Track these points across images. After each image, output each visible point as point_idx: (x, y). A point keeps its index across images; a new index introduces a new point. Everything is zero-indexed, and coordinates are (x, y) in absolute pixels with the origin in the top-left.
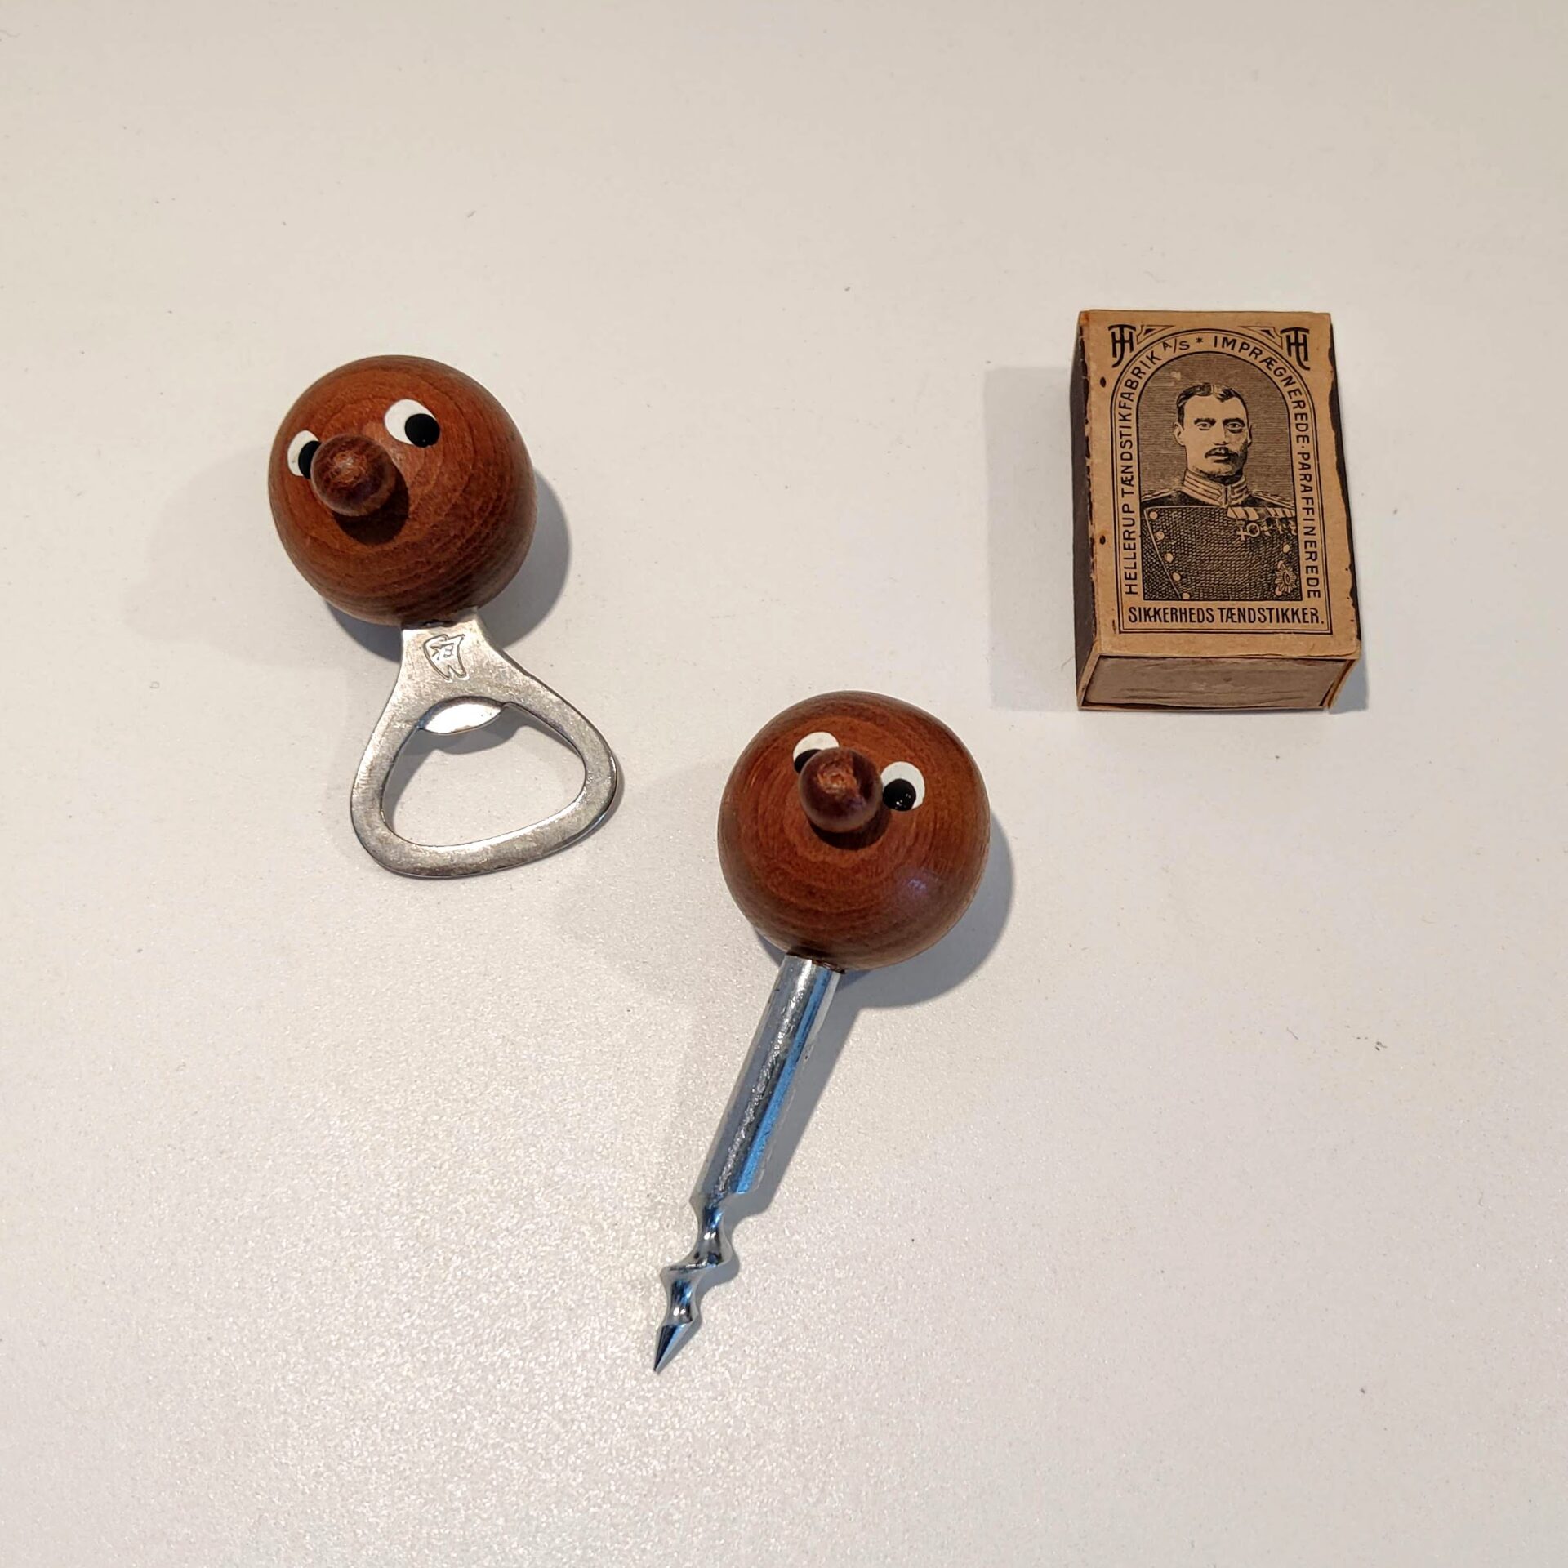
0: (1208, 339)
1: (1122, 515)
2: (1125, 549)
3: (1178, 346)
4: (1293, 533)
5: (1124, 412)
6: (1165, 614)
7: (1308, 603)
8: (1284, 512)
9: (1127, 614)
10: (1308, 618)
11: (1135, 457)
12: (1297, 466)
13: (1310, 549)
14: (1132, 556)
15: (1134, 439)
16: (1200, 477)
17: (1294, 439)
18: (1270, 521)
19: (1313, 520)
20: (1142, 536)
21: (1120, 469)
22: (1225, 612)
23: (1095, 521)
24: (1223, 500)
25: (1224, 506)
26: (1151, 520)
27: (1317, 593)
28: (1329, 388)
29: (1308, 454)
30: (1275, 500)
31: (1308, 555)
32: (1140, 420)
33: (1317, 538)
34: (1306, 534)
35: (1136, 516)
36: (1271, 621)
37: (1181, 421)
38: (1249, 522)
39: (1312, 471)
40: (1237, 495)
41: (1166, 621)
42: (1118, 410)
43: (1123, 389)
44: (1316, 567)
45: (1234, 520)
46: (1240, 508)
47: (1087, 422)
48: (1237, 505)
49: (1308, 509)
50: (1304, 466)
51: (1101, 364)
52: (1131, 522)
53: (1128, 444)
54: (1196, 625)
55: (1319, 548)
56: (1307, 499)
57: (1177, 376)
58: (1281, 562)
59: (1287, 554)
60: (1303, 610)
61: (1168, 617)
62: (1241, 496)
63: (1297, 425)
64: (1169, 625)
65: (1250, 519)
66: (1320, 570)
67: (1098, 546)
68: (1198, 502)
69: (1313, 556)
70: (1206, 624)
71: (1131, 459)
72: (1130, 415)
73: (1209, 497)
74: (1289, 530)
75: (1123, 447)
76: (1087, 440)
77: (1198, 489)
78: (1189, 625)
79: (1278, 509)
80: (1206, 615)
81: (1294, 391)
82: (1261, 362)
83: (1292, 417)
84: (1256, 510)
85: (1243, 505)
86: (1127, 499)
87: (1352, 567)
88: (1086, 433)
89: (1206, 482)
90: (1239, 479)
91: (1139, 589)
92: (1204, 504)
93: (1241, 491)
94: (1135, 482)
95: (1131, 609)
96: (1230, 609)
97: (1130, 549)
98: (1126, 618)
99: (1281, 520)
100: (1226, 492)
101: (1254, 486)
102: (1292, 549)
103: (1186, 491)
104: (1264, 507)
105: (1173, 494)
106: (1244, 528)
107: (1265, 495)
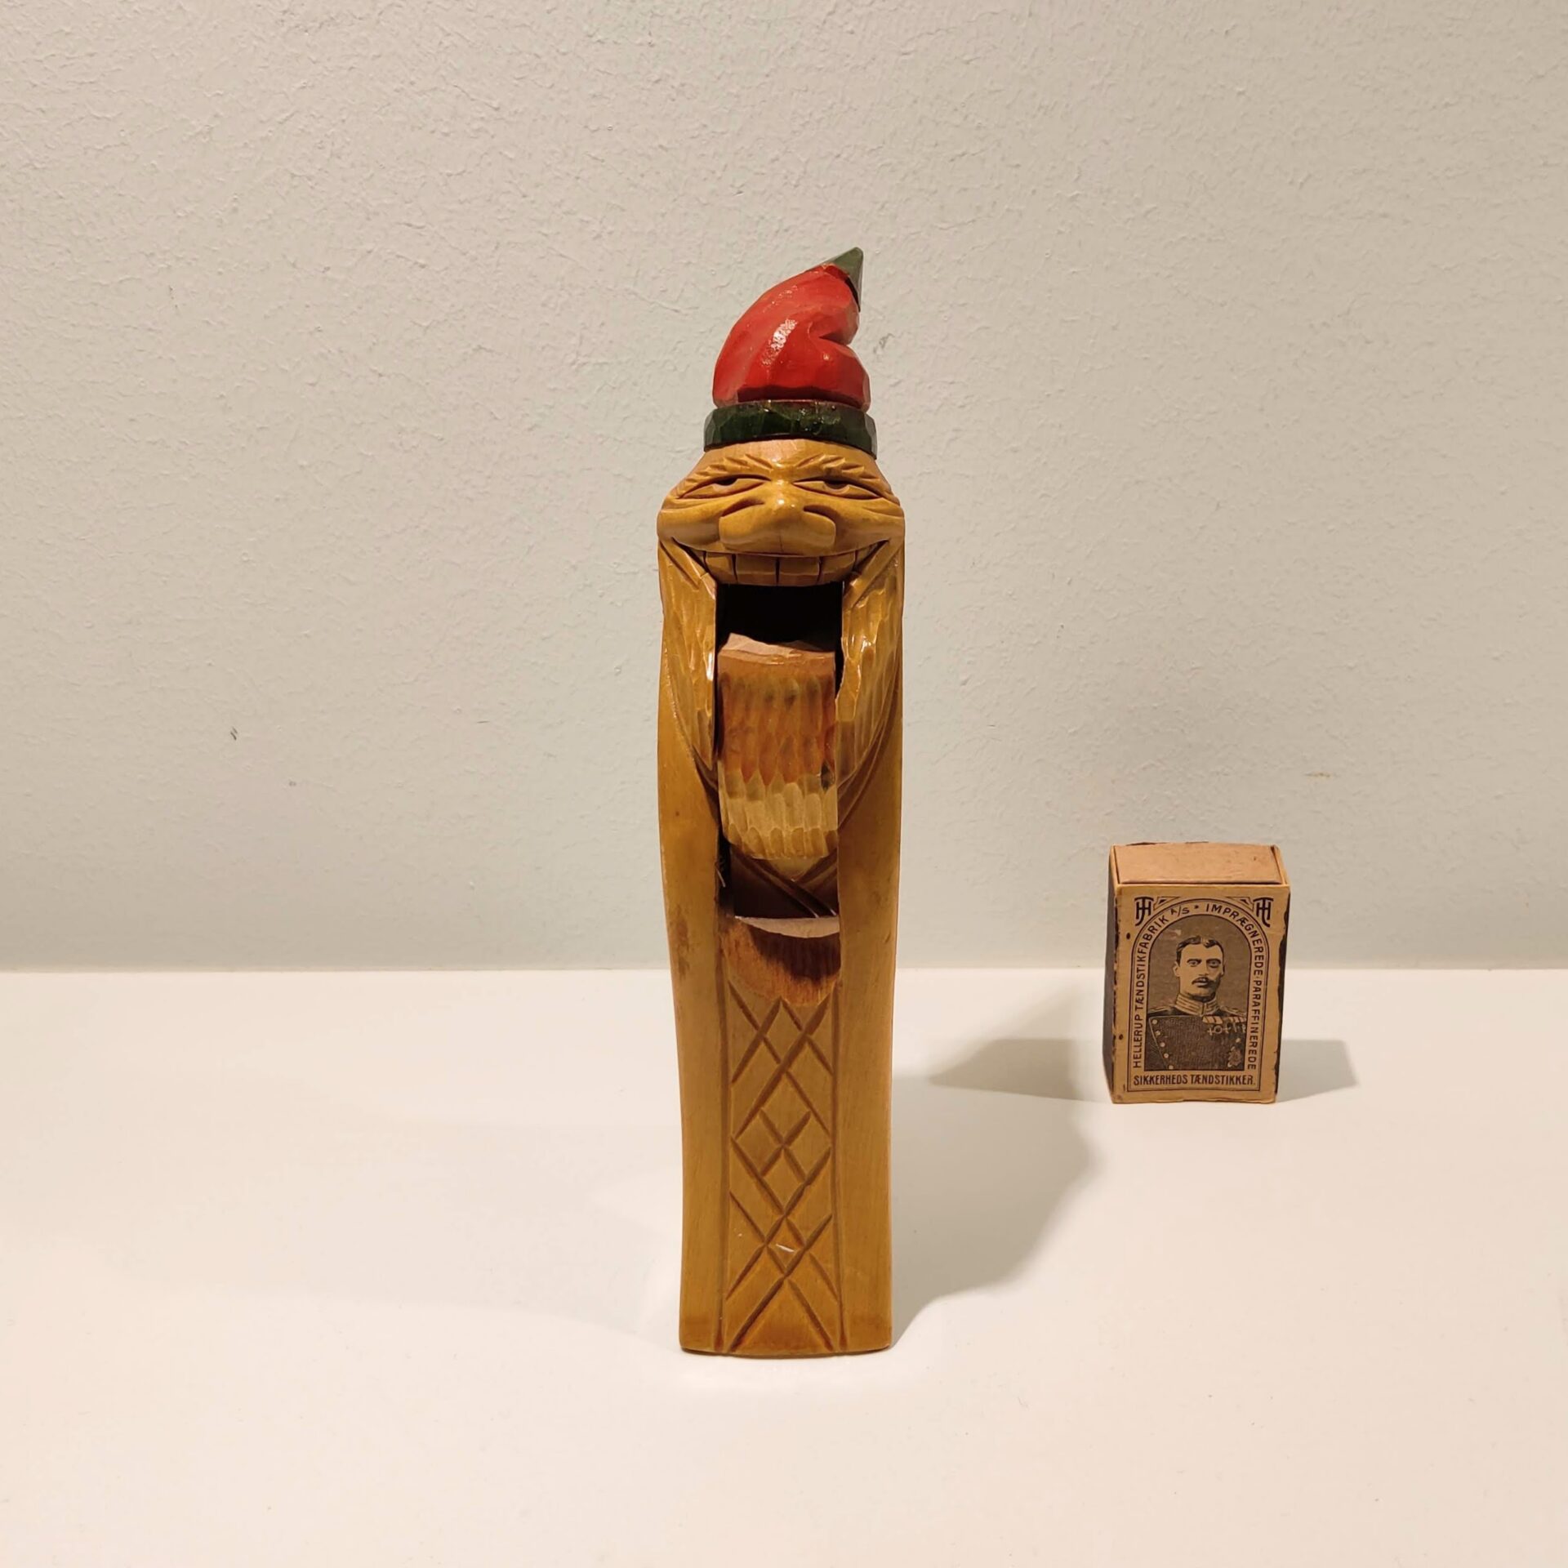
0: (1203, 905)
1: (1135, 1021)
3: (1181, 911)
4: (1244, 1031)
5: (1141, 955)
8: (1239, 1020)
9: (1133, 1080)
10: (1246, 1081)
11: (1146, 984)
12: (1252, 989)
13: (1253, 1040)
15: (1146, 973)
16: (1190, 998)
17: (1253, 972)
18: (1230, 1025)
19: (1257, 1023)
20: (1146, 1034)
21: (1135, 992)
23: (1118, 1026)
24: (1200, 1012)
25: (1201, 1016)
26: (1153, 1025)
28: (1281, 939)
29: (1261, 982)
30: (1234, 1012)
31: (1251, 1044)
32: (1151, 960)
33: (1259, 1035)
34: (1252, 1032)
35: (1144, 1022)
36: (1223, 1083)
37: (1179, 961)
38: (1215, 1025)
39: (1261, 992)
40: (1210, 1009)
41: (1157, 1084)
42: (1137, 954)
43: (1142, 940)
44: (1256, 1051)
45: (1207, 1024)
46: (1211, 1017)
47: (1116, 962)
48: (1210, 1015)
49: (1255, 1017)
50: (1257, 989)
51: (1128, 925)
53: (1142, 976)
54: (1176, 1086)
55: (1259, 1041)
56: (1255, 1011)
58: (1234, 1048)
59: (1238, 1043)
62: (1212, 1010)
63: (1256, 963)
64: (1158, 1086)
65: (1217, 1023)
66: (1258, 1052)
67: (1118, 1040)
68: (1185, 1014)
70: (1182, 1085)
71: (1143, 986)
72: (1144, 957)
73: (1192, 1011)
74: (1241, 1030)
75: (1138, 978)
76: (1116, 973)
77: (1184, 1006)
78: (1171, 1086)
79: (1236, 1018)
81: (1257, 941)
82: (1237, 921)
83: (1254, 958)
84: (1221, 1018)
85: (1213, 1015)
86: (1138, 1012)
87: (1279, 1053)
88: (1115, 968)
89: (1190, 1001)
90: (1212, 998)
91: (1142, 1065)
92: (1188, 1014)
93: (1213, 1007)
94: (1145, 1001)
95: (1136, 1077)
98: (1132, 1083)
99: (1237, 1024)
100: (1203, 1007)
101: (1222, 1002)
102: (1242, 1041)
103: (1176, 1006)
104: (1226, 1016)
105: (1169, 1009)
106: (1213, 1029)
107: (1228, 1008)
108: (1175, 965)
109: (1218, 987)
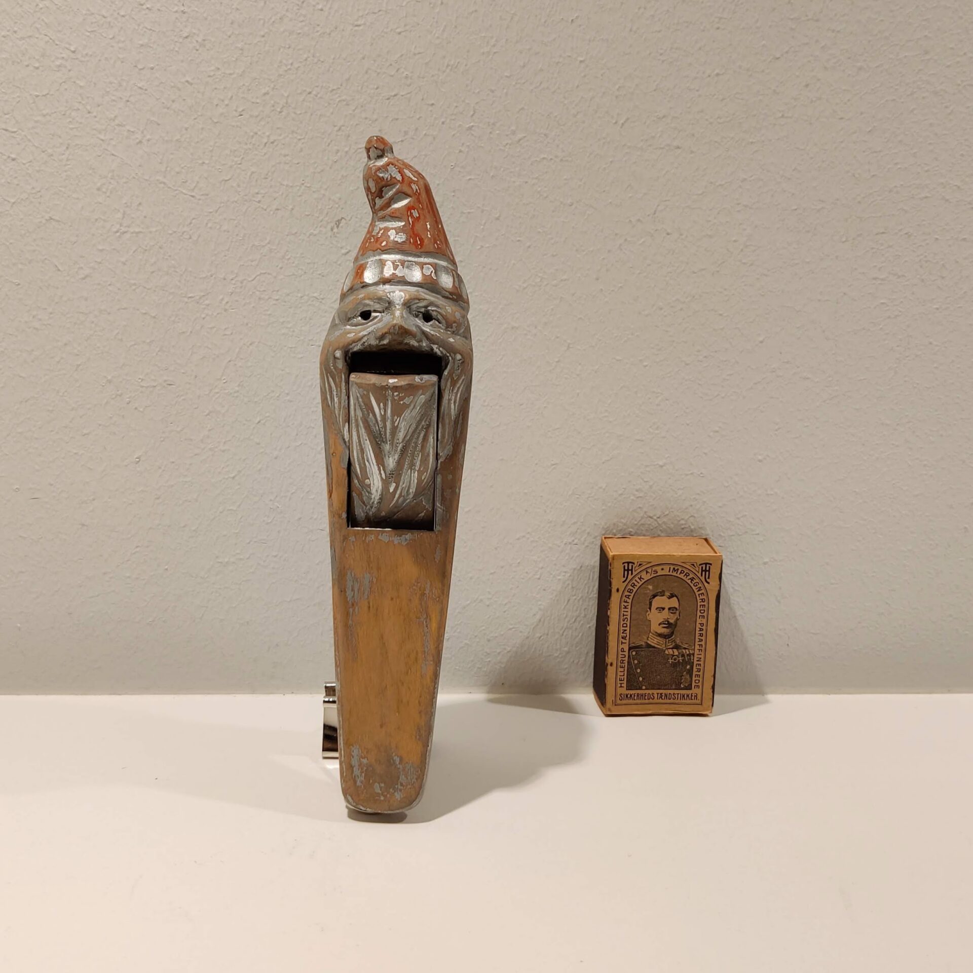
0: (667, 568)
1: (621, 653)
2: (620, 667)
3: (653, 572)
4: (692, 661)
5: (626, 604)
6: (634, 696)
7: (694, 691)
8: (689, 652)
9: (619, 697)
10: (693, 698)
11: (628, 625)
12: (698, 629)
14: (623, 670)
15: (629, 617)
16: (656, 636)
17: (698, 616)
18: (683, 656)
19: (701, 654)
20: (628, 662)
21: (622, 631)
22: (659, 695)
23: (609, 656)
24: (664, 646)
25: (664, 649)
26: (633, 655)
27: (698, 687)
28: (717, 592)
29: (703, 624)
30: (686, 646)
32: (633, 608)
33: (702, 663)
34: (698, 661)
35: (626, 654)
36: (678, 699)
37: (650, 609)
38: (674, 656)
39: (704, 632)
40: (670, 644)
41: (634, 699)
42: (623, 603)
43: (626, 593)
44: (699, 675)
45: (668, 655)
46: (671, 650)
47: (609, 609)
48: (669, 648)
49: (699, 650)
50: (701, 630)
51: (618, 582)
52: (623, 656)
53: (626, 620)
54: (647, 701)
55: (702, 668)
56: (700, 645)
57: (650, 587)
58: (685, 673)
59: (688, 669)
60: (692, 694)
61: (636, 698)
62: (672, 644)
63: (700, 610)
64: (635, 702)
65: (675, 654)
66: (701, 676)
67: (609, 667)
68: (654, 647)
69: (699, 670)
70: (651, 701)
71: (627, 627)
72: (628, 606)
73: (658, 645)
74: (690, 659)
75: (624, 621)
76: (609, 617)
77: (654, 641)
78: (644, 701)
79: (687, 650)
80: (651, 696)
81: (701, 594)
82: (689, 579)
83: (699, 606)
84: (678, 650)
85: (672, 648)
86: (623, 646)
87: (714, 675)
88: (609, 613)
89: (657, 638)
90: (672, 636)
91: (625, 685)
92: (656, 648)
93: (672, 642)
94: (628, 638)
95: (621, 695)
96: (661, 694)
97: (622, 667)
98: (618, 699)
99: (688, 655)
100: (666, 643)
101: (678, 639)
102: (690, 668)
103: (649, 642)
104: (681, 649)
105: (643, 644)
106: (672, 659)
107: (682, 644)
108: (648, 611)
109: (675, 627)
